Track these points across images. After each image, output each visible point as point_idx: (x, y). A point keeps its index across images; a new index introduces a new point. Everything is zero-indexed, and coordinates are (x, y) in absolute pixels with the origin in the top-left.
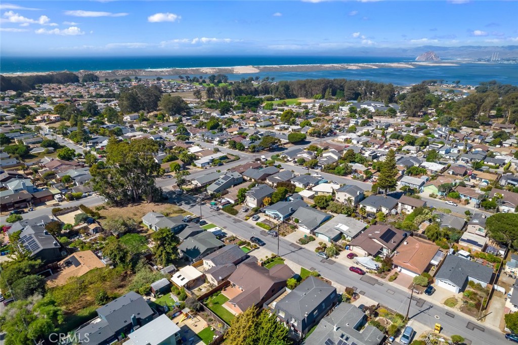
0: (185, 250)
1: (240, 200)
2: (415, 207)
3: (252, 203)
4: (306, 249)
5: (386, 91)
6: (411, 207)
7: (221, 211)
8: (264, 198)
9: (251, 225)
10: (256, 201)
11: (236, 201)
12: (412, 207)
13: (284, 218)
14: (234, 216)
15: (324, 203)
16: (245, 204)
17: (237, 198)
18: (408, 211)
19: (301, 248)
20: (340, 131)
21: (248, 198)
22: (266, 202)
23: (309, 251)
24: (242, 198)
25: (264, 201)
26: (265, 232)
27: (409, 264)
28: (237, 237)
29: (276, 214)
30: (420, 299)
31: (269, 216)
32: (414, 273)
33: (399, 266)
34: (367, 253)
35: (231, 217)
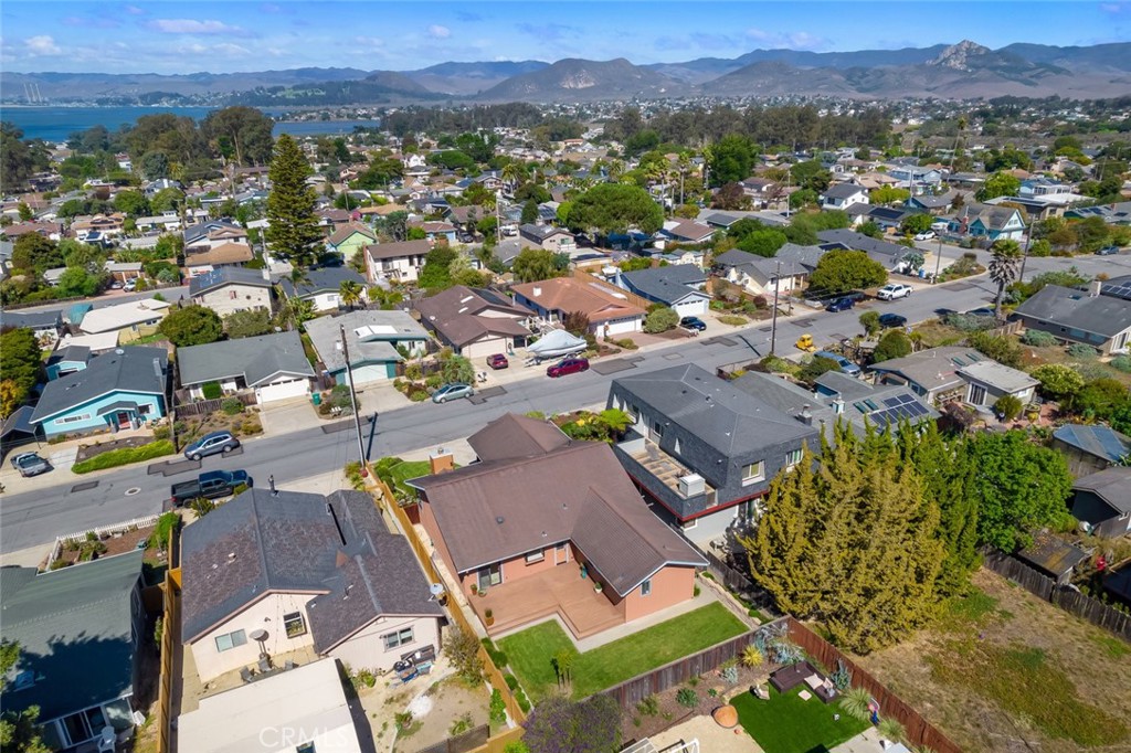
2: (418, 256)
13: (159, 399)
15: (213, 327)
23: (401, 409)
26: (167, 463)
27: (611, 309)
28: (98, 531)
29: (120, 404)
30: (711, 339)
31: (78, 435)
32: (634, 318)
33: (602, 323)
34: (511, 341)
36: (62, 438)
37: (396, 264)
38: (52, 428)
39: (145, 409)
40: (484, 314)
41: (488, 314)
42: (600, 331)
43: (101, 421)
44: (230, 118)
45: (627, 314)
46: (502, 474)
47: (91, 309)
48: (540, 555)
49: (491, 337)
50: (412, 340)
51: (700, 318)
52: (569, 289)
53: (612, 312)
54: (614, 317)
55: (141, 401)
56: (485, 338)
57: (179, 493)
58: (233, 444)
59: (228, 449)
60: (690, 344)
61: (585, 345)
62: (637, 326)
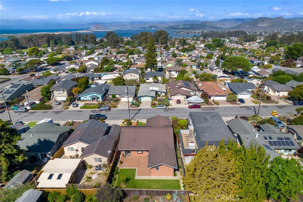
1: (45, 98)
2: (178, 71)
3: (60, 96)
4: (144, 109)
5: (91, 37)
6: (175, 72)
7: (30, 111)
8: (71, 89)
9: (76, 110)
10: (65, 93)
11: (41, 100)
12: (176, 71)
13: (102, 96)
14: (50, 110)
15: (122, 82)
16: (53, 100)
17: (42, 97)
18: (174, 75)
19: (139, 110)
20: (80, 57)
21: (55, 93)
22: (76, 91)
23: (148, 109)
24: (47, 95)
25: (73, 91)
26: (95, 110)
27: (217, 92)
28: (74, 121)
29: (94, 96)
30: (244, 106)
31: (86, 101)
32: (224, 96)
33: (213, 96)
34: (185, 97)
35: (48, 112)
36: (83, 101)
37: (172, 72)
38: (82, 98)
39: (99, 98)
40: (182, 88)
41: (183, 88)
42: (212, 98)
43: (90, 98)
44: (159, 33)
45: (222, 95)
46: (141, 129)
47: (106, 74)
48: (141, 152)
49: (180, 95)
50: (162, 92)
51: (244, 100)
52: (209, 85)
53: (217, 93)
54: (217, 95)
55: (98, 96)
56: (178, 95)
57: (92, 117)
58: (109, 109)
59: (107, 110)
60: (236, 107)
61: (203, 101)
62: (225, 98)
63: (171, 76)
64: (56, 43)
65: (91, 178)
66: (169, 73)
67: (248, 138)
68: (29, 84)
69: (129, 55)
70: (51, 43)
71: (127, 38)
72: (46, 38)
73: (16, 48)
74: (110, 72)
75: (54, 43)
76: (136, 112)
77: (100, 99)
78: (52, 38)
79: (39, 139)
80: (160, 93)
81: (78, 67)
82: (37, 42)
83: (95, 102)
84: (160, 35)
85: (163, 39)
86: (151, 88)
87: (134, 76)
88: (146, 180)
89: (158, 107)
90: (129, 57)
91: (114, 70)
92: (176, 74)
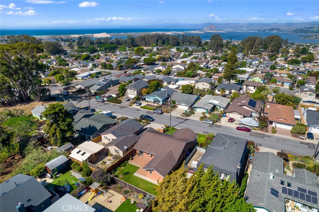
0: (80, 129)
1: (121, 93)
2: (257, 87)
3: (132, 94)
4: (191, 120)
5: (195, 39)
6: (253, 87)
7: (106, 102)
8: (142, 89)
9: (136, 109)
10: (136, 92)
11: (117, 95)
12: (255, 87)
13: (163, 101)
14: (119, 104)
15: (190, 90)
16: (126, 96)
17: (118, 92)
18: (252, 91)
19: (187, 120)
20: (176, 59)
21: (129, 91)
22: (145, 92)
23: (195, 120)
24: (123, 91)
25: (143, 91)
26: (150, 112)
27: (282, 119)
28: (127, 117)
29: (156, 99)
30: (308, 143)
31: (149, 102)
32: (290, 125)
34: (242, 117)
35: (116, 105)
36: (147, 101)
37: (250, 87)
38: (147, 99)
39: (160, 101)
41: (245, 107)
42: (274, 124)
43: (153, 100)
45: (286, 123)
47: (184, 80)
48: (151, 155)
49: (236, 113)
50: (220, 107)
51: (314, 135)
52: (278, 109)
53: (281, 120)
54: (281, 122)
55: (160, 99)
56: (234, 113)
57: (142, 117)
58: (161, 113)
59: (159, 113)
60: (296, 141)
61: (257, 126)
62: (290, 128)
63: (248, 91)
64: (163, 43)
65: (106, 163)
66: (246, 87)
67: (259, 176)
68: (116, 80)
69: (222, 62)
70: (159, 43)
71: (238, 42)
72: (156, 38)
73: (132, 45)
74: (191, 77)
75: (161, 43)
76: (183, 121)
77: (161, 103)
78: (161, 39)
79: (90, 125)
80: (218, 107)
81: (164, 69)
82: (148, 41)
83: (156, 105)
84: (271, 41)
85: (273, 46)
86: (211, 101)
87: (206, 86)
88: (140, 178)
89: (205, 121)
90: (222, 64)
91: (196, 77)
92: (255, 90)
